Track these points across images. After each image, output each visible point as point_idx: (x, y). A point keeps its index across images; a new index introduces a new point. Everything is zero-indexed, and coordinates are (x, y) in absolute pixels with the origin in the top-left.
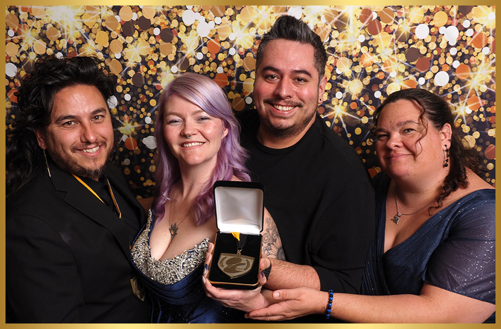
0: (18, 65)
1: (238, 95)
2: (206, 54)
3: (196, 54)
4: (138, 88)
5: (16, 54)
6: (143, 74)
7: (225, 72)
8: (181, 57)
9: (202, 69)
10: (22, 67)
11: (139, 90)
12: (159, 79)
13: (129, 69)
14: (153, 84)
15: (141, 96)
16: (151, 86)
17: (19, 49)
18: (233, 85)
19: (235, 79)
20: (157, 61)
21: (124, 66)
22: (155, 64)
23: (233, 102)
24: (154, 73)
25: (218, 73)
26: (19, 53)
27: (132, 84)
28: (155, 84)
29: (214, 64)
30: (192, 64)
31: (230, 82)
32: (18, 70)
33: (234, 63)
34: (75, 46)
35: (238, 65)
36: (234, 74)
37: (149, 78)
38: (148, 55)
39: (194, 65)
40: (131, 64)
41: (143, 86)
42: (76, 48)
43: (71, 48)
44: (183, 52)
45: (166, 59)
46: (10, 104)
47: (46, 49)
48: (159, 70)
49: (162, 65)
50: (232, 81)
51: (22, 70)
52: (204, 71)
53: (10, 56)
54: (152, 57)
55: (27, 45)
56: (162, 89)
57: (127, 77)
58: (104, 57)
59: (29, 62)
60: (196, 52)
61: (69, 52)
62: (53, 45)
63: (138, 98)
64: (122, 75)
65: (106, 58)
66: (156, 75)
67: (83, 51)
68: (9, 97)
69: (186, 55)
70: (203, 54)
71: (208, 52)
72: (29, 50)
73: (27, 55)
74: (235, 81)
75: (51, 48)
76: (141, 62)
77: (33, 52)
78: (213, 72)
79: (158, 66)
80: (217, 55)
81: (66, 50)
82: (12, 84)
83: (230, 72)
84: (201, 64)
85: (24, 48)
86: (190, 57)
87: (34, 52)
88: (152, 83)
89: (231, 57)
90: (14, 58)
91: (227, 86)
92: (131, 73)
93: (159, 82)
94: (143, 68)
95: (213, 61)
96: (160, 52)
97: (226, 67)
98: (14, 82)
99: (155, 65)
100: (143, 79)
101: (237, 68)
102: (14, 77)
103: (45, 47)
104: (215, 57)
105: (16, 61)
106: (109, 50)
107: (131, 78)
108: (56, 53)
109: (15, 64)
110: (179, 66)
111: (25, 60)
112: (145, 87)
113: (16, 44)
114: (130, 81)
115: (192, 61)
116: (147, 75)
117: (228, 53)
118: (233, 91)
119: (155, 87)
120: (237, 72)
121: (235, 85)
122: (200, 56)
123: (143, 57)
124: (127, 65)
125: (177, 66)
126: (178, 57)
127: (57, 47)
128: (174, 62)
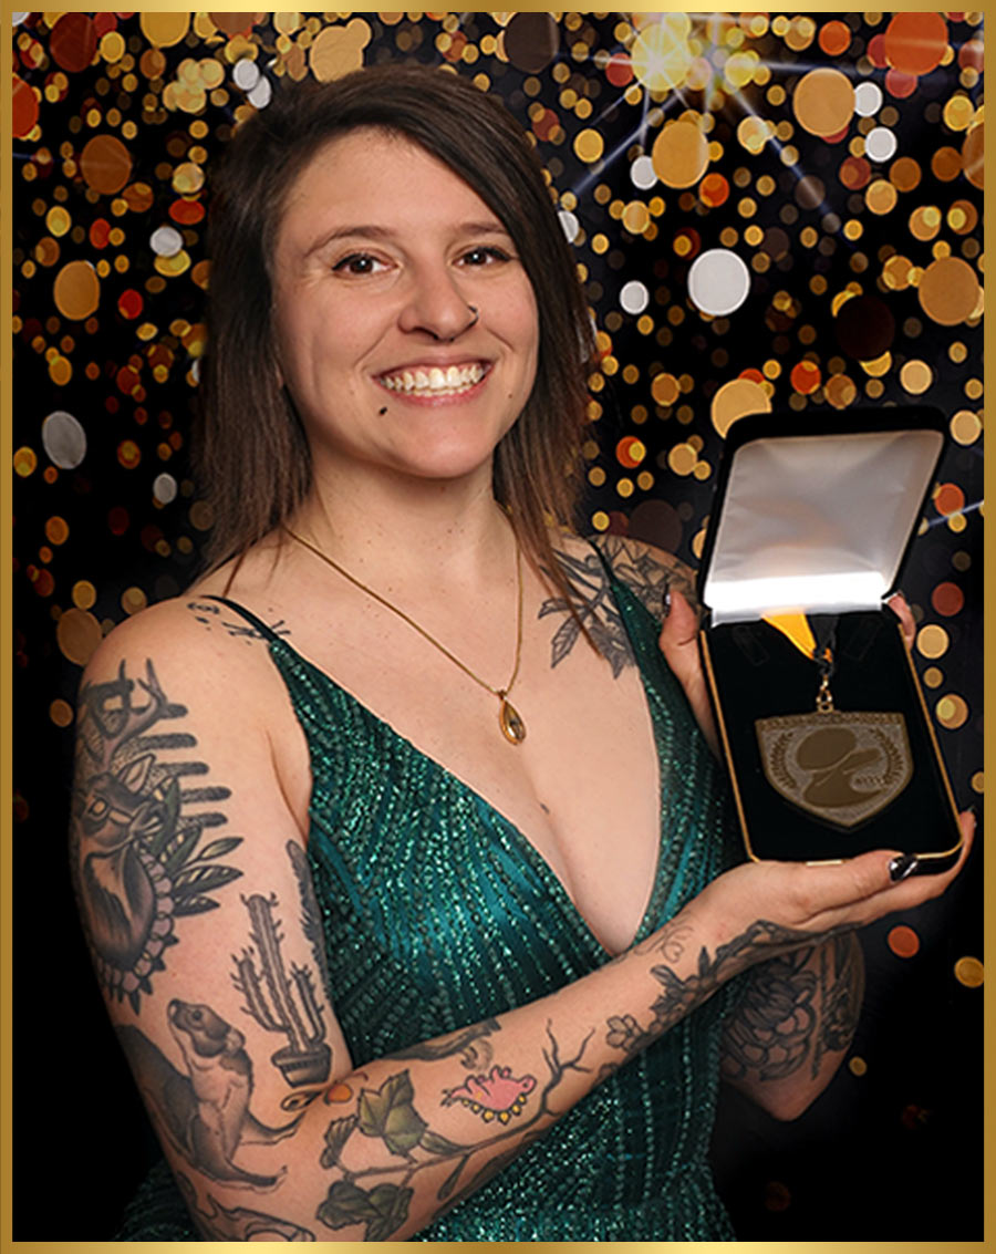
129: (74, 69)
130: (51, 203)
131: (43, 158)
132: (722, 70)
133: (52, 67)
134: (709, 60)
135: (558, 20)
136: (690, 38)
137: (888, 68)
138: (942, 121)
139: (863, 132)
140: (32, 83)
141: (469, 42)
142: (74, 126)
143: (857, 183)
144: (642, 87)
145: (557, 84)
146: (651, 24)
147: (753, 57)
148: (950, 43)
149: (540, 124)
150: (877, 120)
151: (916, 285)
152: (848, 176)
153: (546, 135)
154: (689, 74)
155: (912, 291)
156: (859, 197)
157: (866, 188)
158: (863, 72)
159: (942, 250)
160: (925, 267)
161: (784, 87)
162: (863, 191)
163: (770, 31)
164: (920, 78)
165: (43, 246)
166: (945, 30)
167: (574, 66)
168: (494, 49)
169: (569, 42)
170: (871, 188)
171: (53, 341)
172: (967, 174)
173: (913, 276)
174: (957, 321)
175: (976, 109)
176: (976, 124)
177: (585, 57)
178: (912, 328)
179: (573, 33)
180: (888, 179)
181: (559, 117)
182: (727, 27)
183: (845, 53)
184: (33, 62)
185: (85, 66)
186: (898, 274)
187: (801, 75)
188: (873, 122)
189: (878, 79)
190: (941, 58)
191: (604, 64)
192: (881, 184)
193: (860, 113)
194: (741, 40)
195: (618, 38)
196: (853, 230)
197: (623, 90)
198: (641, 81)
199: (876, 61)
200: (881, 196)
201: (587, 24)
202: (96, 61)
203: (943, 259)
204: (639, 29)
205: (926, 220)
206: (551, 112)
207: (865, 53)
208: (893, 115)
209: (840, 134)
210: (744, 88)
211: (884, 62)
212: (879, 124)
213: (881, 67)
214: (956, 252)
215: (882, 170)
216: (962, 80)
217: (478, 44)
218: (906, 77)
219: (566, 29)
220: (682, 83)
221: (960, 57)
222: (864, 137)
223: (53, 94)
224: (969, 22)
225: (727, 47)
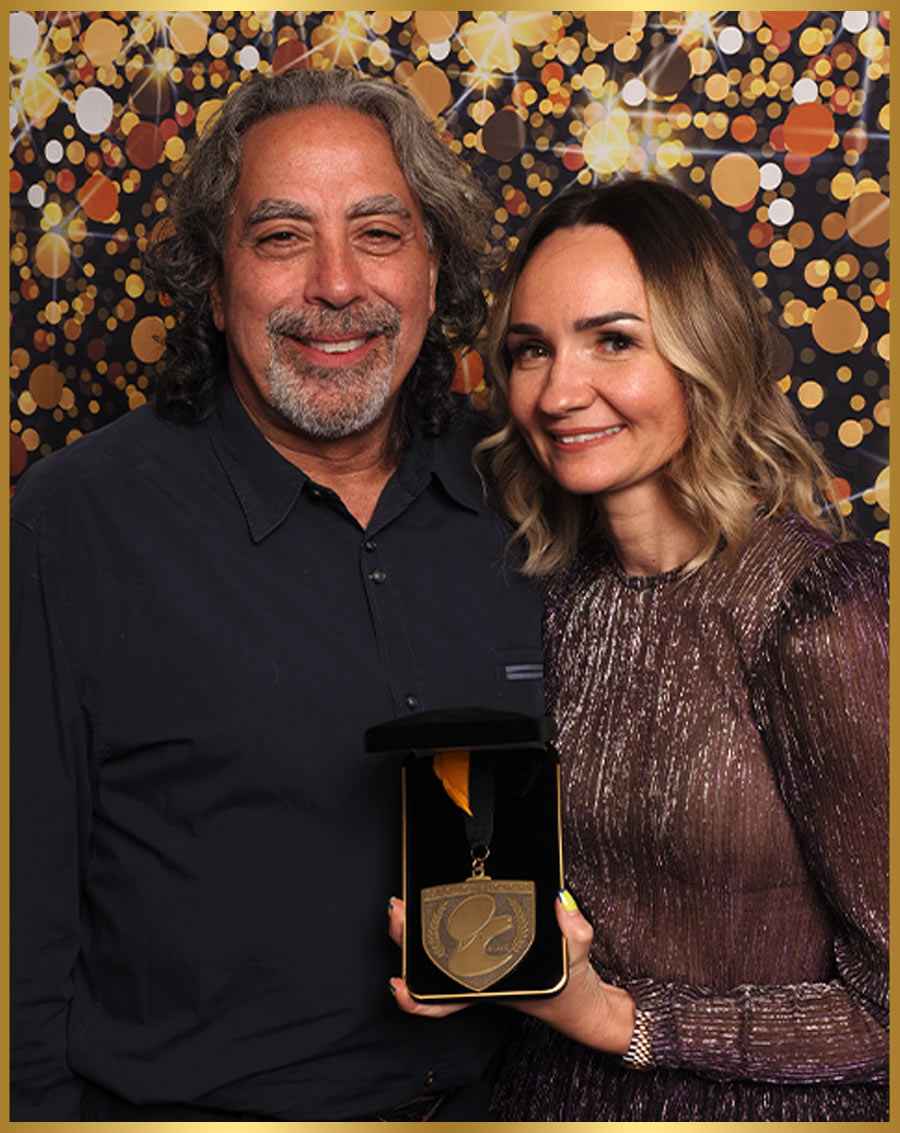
0: (118, 95)
1: (869, 185)
2: (754, 34)
3: (716, 35)
4: (501, 164)
5: (114, 58)
6: (521, 113)
7: (825, 100)
8: (662, 48)
9: (736, 88)
10: (131, 100)
11: (505, 172)
12: (576, 129)
13: (476, 97)
14: (555, 149)
15: (510, 194)
16: (545, 158)
17: (126, 39)
18: (852, 147)
19: (862, 123)
20: (575, 64)
21: (457, 87)
22: (567, 74)
23: (851, 211)
24: (560, 110)
25: (799, 101)
26: (123, 53)
27: (482, 150)
28: (562, 149)
29: (782, 70)
30: (701, 72)
31: (841, 138)
32: (116, 110)
33: (860, 63)
34: (301, 22)
35: (873, 72)
36: (856, 104)
37: (543, 126)
38: (544, 44)
39: (706, 76)
40: (481, 78)
41: (521, 155)
42: (303, 29)
43: (288, 29)
44: (669, 27)
45: (605, 58)
46: (80, 227)
47: (209, 37)
48: (580, 98)
49: (593, 79)
50: (848, 134)
51: (128, 110)
52: (745, 94)
53: (95, 63)
54: (557, 51)
55: (150, 25)
56: (585, 166)
57: (466, 124)
58: (393, 55)
59: (152, 84)
60: (717, 25)
61: (281, 41)
62: (230, 23)
63: (500, 202)
64: (450, 119)
65: (398, 59)
66: (568, 118)
67: (327, 37)
68: (82, 204)
69: (680, 40)
70: (744, 34)
71: (764, 25)
72: (157, 42)
73: (148, 59)
74: (860, 133)
75: (223, 32)
76: (519, 71)
77: (167, 49)
78: (777, 99)
79: (578, 82)
80: (796, 35)
81: (271, 38)
82: (93, 160)
83: (842, 97)
84: (736, 72)
85: (142, 36)
86: (694, 47)
87: (171, 47)
88: (552, 144)
89: (848, 39)
90: (108, 72)
91: (828, 150)
92: (482, 112)
93: (578, 142)
94: (524, 90)
95: (781, 58)
96: (586, 33)
97: (830, 78)
98: (100, 152)
99: (567, 79)
100: (522, 131)
101: (871, 81)
102: (103, 136)
103: (206, 29)
104: (786, 41)
105: (113, 79)
106: (410, 31)
107: (479, 127)
108: (240, 49)
109: (110, 90)
110: (653, 80)
111: (142, 75)
112: (527, 161)
113: (118, 23)
114: (473, 140)
115: (701, 61)
116: (536, 114)
117: (839, 25)
118: (852, 170)
119: (560, 159)
120: (871, 97)
121: (861, 147)
122: (731, 42)
123: (525, 53)
124: (470, 83)
125: (646, 80)
126: (651, 48)
127: (242, 29)
128: (635, 67)
129: (146, 166)
130: (129, 272)
131: (122, 236)
132: (655, 156)
133: (129, 165)
134: (645, 148)
135: (525, 119)
136: (628, 131)
137: (787, 152)
138: (830, 191)
139: (766, 202)
140: (113, 179)
141: (455, 138)
142: (146, 211)
143: (762, 243)
144: (591, 171)
145: (525, 170)
146: (597, 121)
147: (678, 145)
148: (836, 131)
149: (511, 201)
150: (778, 193)
151: (810, 322)
152: (755, 237)
153: (516, 210)
154: (628, 159)
155: (807, 327)
156: (765, 253)
157: (770, 246)
158: (767, 155)
159: (830, 294)
160: (817, 307)
161: (704, 168)
162: (767, 249)
163: (692, 124)
164: (812, 159)
165: (123, 305)
166: (833, 121)
167: (539, 156)
168: (475, 143)
169: (534, 137)
170: (774, 247)
171: (132, 380)
172: (852, 234)
173: (808, 315)
174: (845, 350)
175: (857, 182)
176: (857, 194)
177: (546, 148)
178: (807, 355)
179: (537, 129)
180: (786, 239)
181: (526, 195)
182: (658, 122)
183: (752, 140)
184: (113, 162)
185: (154, 164)
186: (796, 313)
187: (717, 158)
188: (776, 195)
189: (778, 160)
190: (829, 143)
191: (562, 153)
192: (782, 242)
193: (764, 187)
194: (669, 132)
195: (573, 133)
196: (760, 279)
197: (576, 173)
198: (591, 166)
199: (777, 146)
200: (782, 254)
201: (547, 121)
202: (162, 160)
203: (833, 301)
204: (588, 124)
205: (817, 272)
206: (520, 192)
207: (768, 140)
208: (790, 188)
209: (749, 204)
210: (672, 170)
211: (783, 147)
212: (779, 196)
213: (781, 150)
214: (842, 296)
215: (783, 232)
216: (847, 160)
217: (461, 140)
218: (801, 158)
219: (531, 126)
220: (623, 167)
221: (844, 142)
222: (768, 207)
223: (129, 186)
224: (853, 115)
225: (658, 138)
